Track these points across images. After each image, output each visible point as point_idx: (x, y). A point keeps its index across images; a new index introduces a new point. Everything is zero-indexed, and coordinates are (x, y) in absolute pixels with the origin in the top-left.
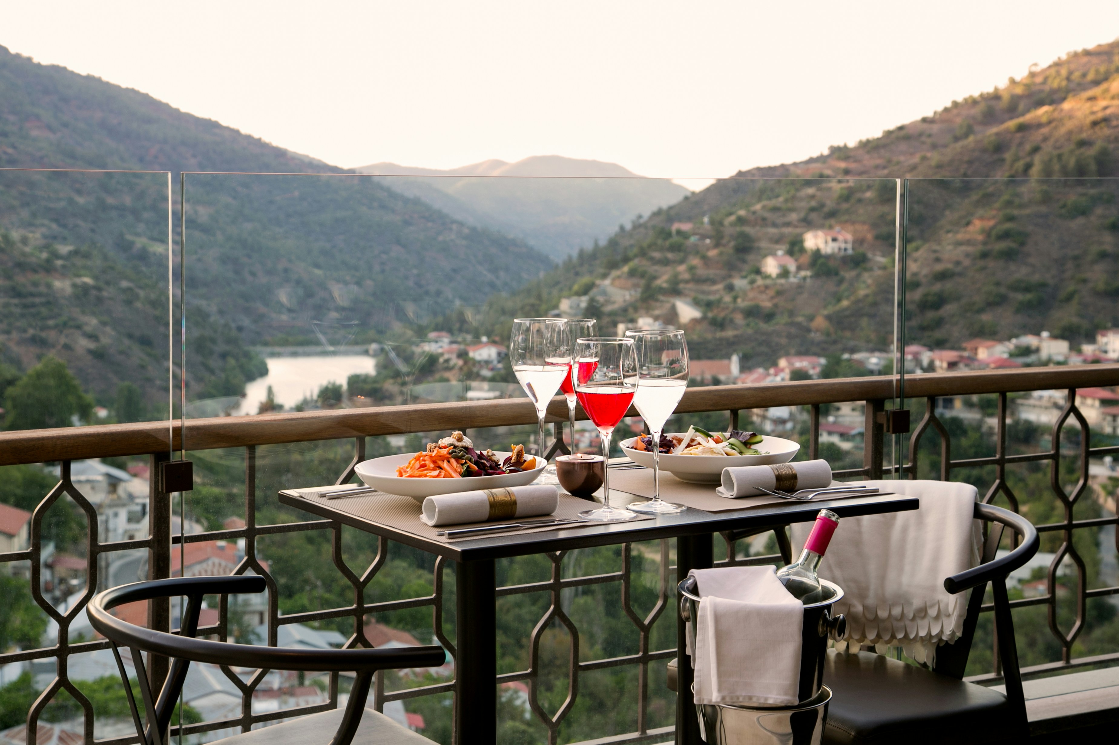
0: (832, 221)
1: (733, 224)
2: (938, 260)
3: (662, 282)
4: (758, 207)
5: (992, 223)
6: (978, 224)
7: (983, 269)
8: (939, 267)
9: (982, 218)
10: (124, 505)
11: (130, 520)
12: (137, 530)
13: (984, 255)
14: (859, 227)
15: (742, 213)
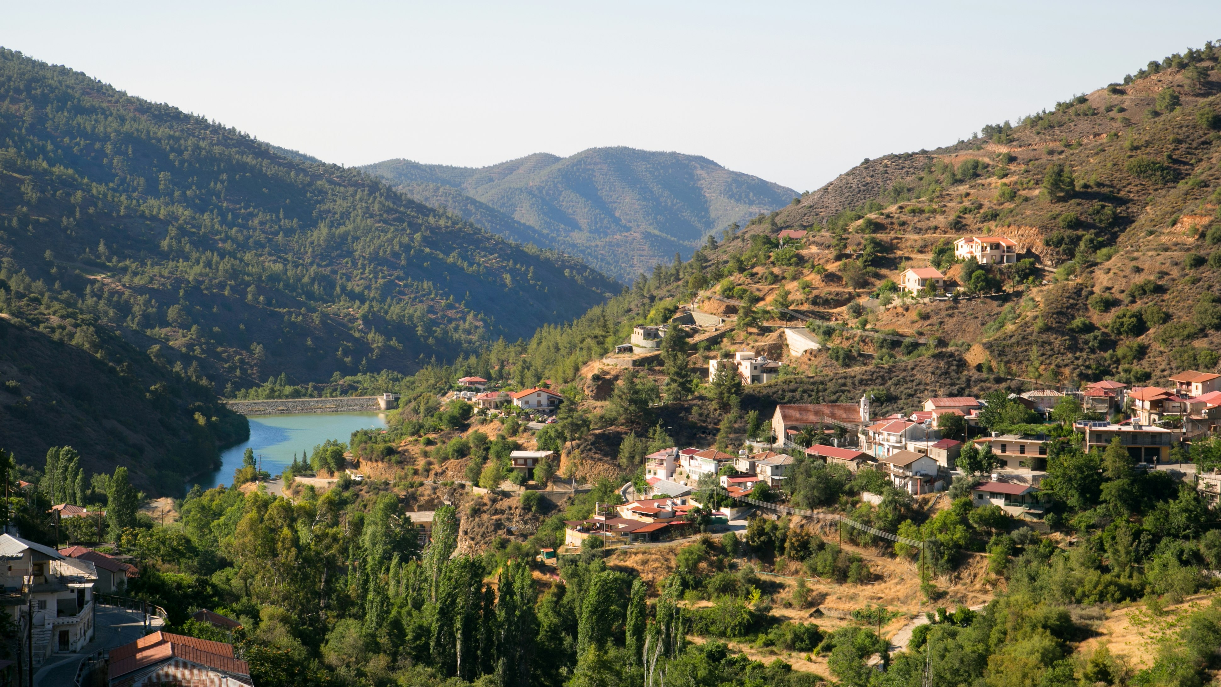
0: (992, 224)
1: (861, 230)
2: (1138, 270)
3: (769, 303)
4: (892, 208)
5: (1206, 220)
6: (1187, 222)
7: (1195, 281)
8: (1139, 279)
9: (1193, 214)
10: (53, 591)
11: (60, 613)
12: (72, 624)
13: (1199, 262)
14: (1024, 230)
15: (872, 216)
